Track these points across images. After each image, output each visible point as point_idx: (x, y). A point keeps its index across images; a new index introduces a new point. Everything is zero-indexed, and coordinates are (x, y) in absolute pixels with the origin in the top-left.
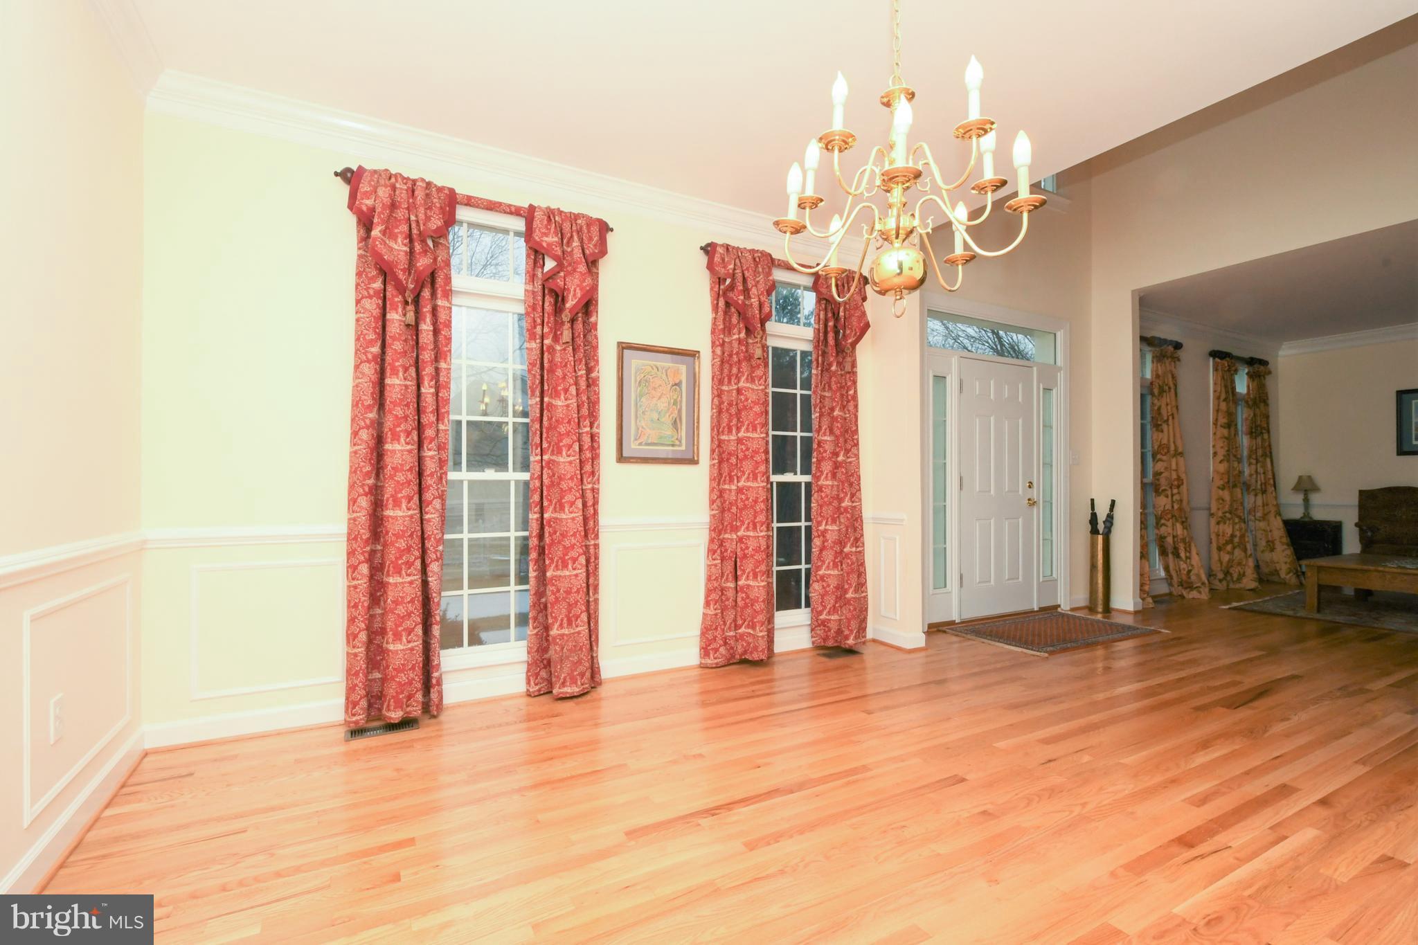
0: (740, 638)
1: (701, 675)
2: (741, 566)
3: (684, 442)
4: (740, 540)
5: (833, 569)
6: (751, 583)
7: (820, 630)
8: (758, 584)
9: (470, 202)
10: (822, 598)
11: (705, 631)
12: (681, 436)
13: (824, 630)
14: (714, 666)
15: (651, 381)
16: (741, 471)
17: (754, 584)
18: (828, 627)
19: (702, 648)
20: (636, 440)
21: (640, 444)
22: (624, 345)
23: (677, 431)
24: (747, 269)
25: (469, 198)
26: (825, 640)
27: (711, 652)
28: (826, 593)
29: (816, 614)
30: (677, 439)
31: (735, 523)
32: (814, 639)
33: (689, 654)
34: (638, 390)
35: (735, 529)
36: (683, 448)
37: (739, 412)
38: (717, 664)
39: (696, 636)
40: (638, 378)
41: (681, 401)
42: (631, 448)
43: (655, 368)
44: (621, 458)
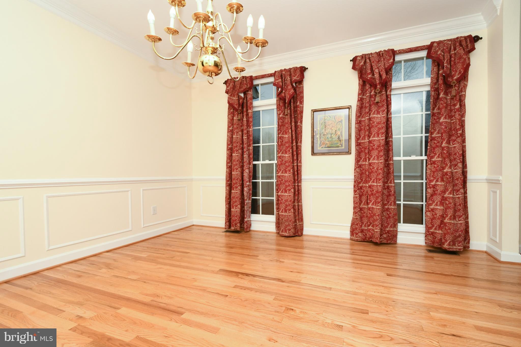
0: (369, 230)
1: (350, 242)
2: (370, 198)
3: (343, 145)
4: (370, 187)
5: (440, 205)
6: (374, 206)
7: (430, 237)
8: (376, 207)
9: (257, 78)
10: (432, 221)
11: (353, 224)
12: (342, 143)
13: (433, 237)
14: (356, 240)
15: (327, 122)
16: (370, 156)
17: (375, 207)
18: (435, 236)
19: (351, 232)
20: (320, 146)
21: (322, 148)
22: (313, 111)
23: (340, 142)
24: (373, 62)
25: (256, 77)
26: (433, 243)
27: (354, 234)
28: (434, 218)
29: (428, 228)
30: (340, 144)
31: (367, 179)
32: (426, 241)
33: (346, 234)
34: (321, 127)
35: (366, 182)
36: (343, 148)
37: (370, 128)
38: (357, 240)
39: (349, 226)
40: (321, 122)
41: (342, 129)
42: (318, 148)
43: (329, 117)
44: (313, 153)
